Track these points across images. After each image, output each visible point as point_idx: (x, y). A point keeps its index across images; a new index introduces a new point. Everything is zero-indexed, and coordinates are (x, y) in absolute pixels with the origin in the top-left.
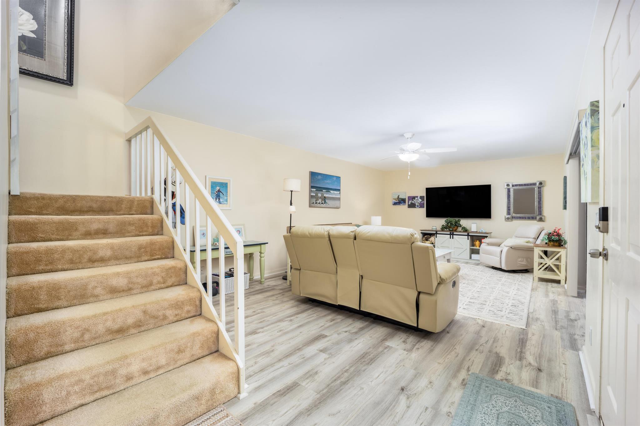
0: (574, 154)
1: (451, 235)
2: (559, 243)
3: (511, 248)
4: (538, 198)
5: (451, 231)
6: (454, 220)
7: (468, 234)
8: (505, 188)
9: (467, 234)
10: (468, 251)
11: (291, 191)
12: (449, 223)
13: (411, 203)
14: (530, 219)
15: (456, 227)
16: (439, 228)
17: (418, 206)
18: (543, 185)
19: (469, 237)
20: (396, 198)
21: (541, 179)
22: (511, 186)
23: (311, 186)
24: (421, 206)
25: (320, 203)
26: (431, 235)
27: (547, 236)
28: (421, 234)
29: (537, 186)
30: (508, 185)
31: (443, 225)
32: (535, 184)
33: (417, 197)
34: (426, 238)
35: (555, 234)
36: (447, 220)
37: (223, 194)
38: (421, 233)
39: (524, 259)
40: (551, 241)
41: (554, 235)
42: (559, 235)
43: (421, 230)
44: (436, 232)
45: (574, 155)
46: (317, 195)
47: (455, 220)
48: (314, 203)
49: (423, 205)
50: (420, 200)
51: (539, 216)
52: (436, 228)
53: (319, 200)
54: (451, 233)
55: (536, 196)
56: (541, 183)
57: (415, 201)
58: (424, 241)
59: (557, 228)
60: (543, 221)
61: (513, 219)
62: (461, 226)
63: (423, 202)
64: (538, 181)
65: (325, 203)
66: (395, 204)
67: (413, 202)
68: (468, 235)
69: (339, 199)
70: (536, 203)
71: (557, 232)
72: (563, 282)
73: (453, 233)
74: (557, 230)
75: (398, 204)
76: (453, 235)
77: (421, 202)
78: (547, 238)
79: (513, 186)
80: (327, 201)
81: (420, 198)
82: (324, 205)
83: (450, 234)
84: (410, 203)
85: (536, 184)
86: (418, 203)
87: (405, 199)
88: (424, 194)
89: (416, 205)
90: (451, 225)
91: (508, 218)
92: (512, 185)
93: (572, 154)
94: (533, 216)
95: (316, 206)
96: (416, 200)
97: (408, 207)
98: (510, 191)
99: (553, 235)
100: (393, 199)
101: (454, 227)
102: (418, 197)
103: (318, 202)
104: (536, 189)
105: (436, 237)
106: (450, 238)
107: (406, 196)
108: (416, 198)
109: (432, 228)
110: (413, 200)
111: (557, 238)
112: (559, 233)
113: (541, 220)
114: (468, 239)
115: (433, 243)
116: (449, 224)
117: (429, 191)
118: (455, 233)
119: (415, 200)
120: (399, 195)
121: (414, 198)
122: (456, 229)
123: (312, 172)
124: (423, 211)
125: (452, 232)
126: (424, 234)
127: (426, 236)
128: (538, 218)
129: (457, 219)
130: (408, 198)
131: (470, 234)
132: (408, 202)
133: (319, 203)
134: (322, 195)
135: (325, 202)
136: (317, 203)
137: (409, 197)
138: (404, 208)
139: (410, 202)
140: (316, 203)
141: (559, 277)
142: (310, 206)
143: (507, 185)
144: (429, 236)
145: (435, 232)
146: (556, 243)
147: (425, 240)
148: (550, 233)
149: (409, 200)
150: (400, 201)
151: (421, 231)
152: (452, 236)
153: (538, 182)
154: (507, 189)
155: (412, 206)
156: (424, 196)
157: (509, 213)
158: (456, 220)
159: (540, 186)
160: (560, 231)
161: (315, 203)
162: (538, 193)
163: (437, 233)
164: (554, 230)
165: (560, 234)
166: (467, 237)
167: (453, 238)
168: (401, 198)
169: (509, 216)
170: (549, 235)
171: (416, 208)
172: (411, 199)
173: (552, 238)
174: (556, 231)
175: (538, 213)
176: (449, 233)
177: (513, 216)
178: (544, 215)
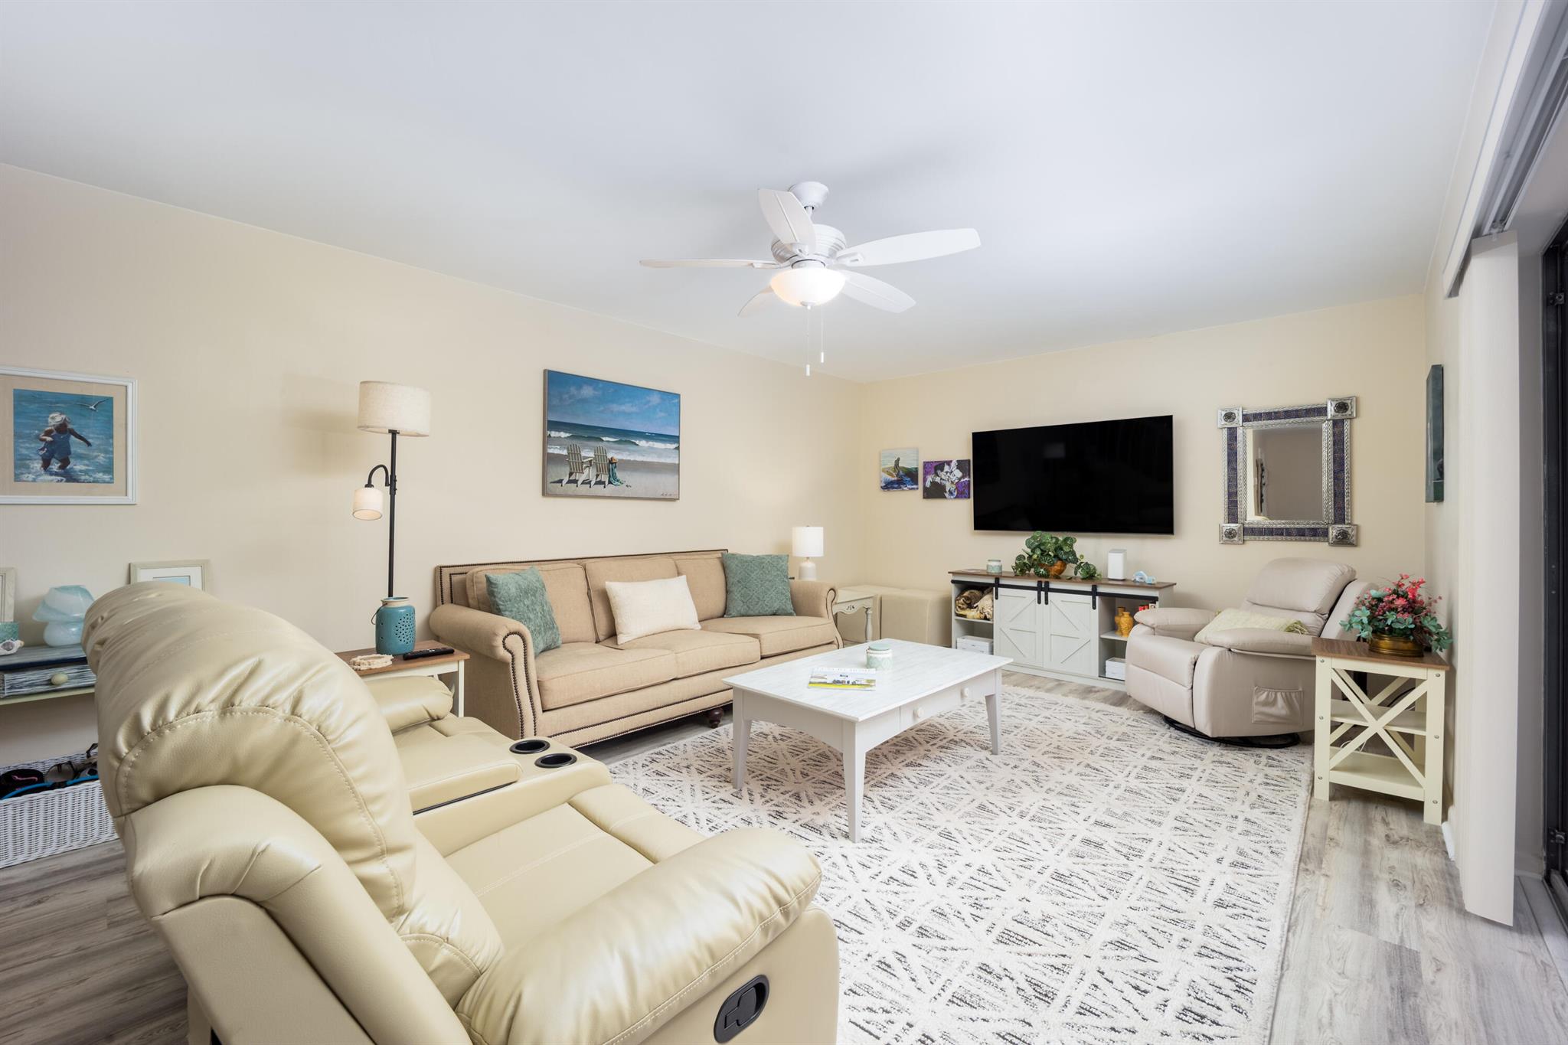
0: (1493, 226)
1: (1042, 589)
2: (1414, 641)
3: (1230, 650)
4: (1334, 462)
5: (1042, 576)
6: (1052, 538)
7: (1094, 587)
8: (1219, 426)
9: (1089, 588)
10: (1094, 650)
11: (390, 431)
12: (1035, 548)
13: (933, 483)
14: (1304, 535)
15: (1059, 563)
16: (1008, 566)
17: (951, 493)
18: (1349, 412)
19: (1097, 597)
20: (889, 468)
21: (1342, 393)
22: (1239, 418)
23: (548, 421)
24: (961, 494)
25: (589, 483)
26: (984, 589)
27: (1368, 613)
28: (953, 585)
29: (1329, 417)
30: (1229, 416)
31: (1020, 557)
32: (1321, 411)
33: (949, 463)
34: (967, 598)
35: (1400, 602)
36: (1033, 538)
37: (89, 444)
38: (953, 582)
39: (1279, 695)
40: (1383, 631)
41: (1395, 610)
42: (1414, 607)
43: (954, 573)
44: (997, 579)
45: (1494, 231)
46: (574, 453)
47: (1054, 540)
48: (560, 481)
49: (966, 491)
50: (958, 474)
51: (1336, 526)
52: (1001, 567)
53: (586, 471)
54: (1040, 583)
55: (1324, 454)
56: (1342, 407)
57: (943, 477)
58: (963, 609)
59: (1407, 577)
60: (1352, 545)
61: (1246, 538)
62: (1075, 560)
63: (967, 479)
64: (1333, 400)
65: (610, 482)
66: (888, 486)
67: (938, 480)
68: (1094, 593)
69: (675, 469)
70: (1325, 479)
71: (1410, 596)
72: (1432, 813)
73: (1047, 583)
74: (1407, 584)
75: (896, 486)
76: (1048, 590)
77: (960, 479)
78: (1365, 620)
79: (1246, 418)
80: (619, 475)
81: (958, 467)
82: (610, 489)
83: (1039, 589)
84: (928, 484)
85: (1326, 408)
86: (952, 482)
87: (917, 468)
88: (966, 453)
89: (947, 490)
90: (1042, 554)
91: (1230, 534)
92: (1243, 415)
93: (1486, 231)
94: (1317, 526)
95: (570, 493)
96: (947, 472)
97: (924, 498)
98: (1236, 437)
99: (1393, 606)
100: (883, 471)
101: (1053, 565)
102: (953, 465)
103: (581, 478)
104: (1326, 428)
105: (997, 598)
106: (1039, 602)
107: (917, 460)
108: (946, 468)
109: (988, 566)
110: (939, 472)
111: (1407, 621)
112: (1414, 601)
113: (1344, 540)
114: (1094, 608)
115: (988, 617)
116: (1038, 552)
117: (983, 442)
118: (1052, 586)
119: (942, 474)
120: (898, 459)
121: (939, 466)
122: (1061, 572)
123: (549, 371)
124: (964, 509)
125: (1044, 580)
126: (964, 587)
127: (966, 594)
128: (1333, 532)
129: (1061, 537)
130: (925, 467)
131: (1101, 589)
132: (925, 480)
133: (587, 482)
134: (600, 453)
135: (613, 479)
136: (575, 481)
137: (926, 464)
138: (911, 497)
139: (929, 479)
140: (570, 482)
141: (1418, 789)
142: (545, 493)
143: (1226, 415)
144: (977, 592)
145: (992, 581)
146: (1405, 642)
147: (965, 607)
148: (1380, 600)
149: (926, 473)
150: (901, 476)
151: (951, 577)
152: (1043, 593)
153: (1334, 404)
154: (1225, 432)
155: (935, 492)
156: (969, 461)
157: (1233, 514)
158: (1057, 539)
159: (1340, 416)
160: (1419, 591)
161: (564, 482)
162: (1334, 445)
163: (998, 585)
164: (1393, 587)
165: (1422, 602)
166: (1090, 598)
167: (1047, 603)
168: (904, 468)
169: (1233, 526)
170: (1376, 607)
171: (945, 498)
172: (933, 470)
173: (1386, 620)
174: (1404, 588)
175: (1332, 518)
176: (1034, 584)
177: (1247, 526)
178: (1355, 522)
